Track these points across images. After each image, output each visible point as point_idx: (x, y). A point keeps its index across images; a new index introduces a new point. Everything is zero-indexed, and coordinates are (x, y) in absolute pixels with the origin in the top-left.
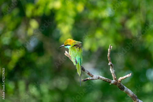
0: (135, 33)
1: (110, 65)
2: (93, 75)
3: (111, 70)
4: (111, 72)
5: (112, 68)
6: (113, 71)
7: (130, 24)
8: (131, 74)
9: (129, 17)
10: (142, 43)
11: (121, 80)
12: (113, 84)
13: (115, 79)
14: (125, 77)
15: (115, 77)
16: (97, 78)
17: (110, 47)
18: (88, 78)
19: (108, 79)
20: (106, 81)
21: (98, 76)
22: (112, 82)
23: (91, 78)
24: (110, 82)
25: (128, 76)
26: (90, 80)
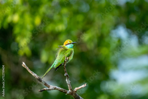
0: (91, 46)
1: (66, 76)
2: (50, 86)
3: (66, 80)
4: (67, 83)
5: (68, 79)
6: (68, 81)
8: (86, 84)
9: (84, 31)
10: (97, 55)
11: (77, 90)
12: (69, 94)
13: (71, 89)
14: (80, 87)
15: (70, 88)
16: (53, 89)
17: (66, 58)
18: (45, 89)
19: (64, 89)
20: (62, 91)
21: (54, 87)
22: (67, 92)
23: (47, 88)
24: (66, 93)
25: (83, 86)
26: (47, 90)
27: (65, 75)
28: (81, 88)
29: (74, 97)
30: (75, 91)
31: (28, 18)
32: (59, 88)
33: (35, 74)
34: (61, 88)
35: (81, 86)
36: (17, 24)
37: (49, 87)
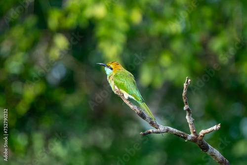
2: (159, 126)
3: (187, 117)
4: (188, 121)
5: (189, 115)
6: (190, 119)
7: (217, 45)
8: (221, 125)
11: (204, 134)
12: (190, 140)
13: (194, 133)
14: (209, 130)
15: (193, 130)
16: (165, 131)
17: (186, 80)
18: (151, 130)
19: (182, 132)
20: (179, 136)
21: (166, 127)
22: (188, 137)
23: (155, 130)
24: (185, 138)
25: (215, 128)
26: (153, 133)
27: (185, 108)
28: (211, 131)
29: (199, 145)
30: (201, 136)
31: (120, 11)
32: (174, 130)
33: (135, 106)
34: (177, 131)
35: (212, 128)
36: (102, 20)
37: (157, 128)
